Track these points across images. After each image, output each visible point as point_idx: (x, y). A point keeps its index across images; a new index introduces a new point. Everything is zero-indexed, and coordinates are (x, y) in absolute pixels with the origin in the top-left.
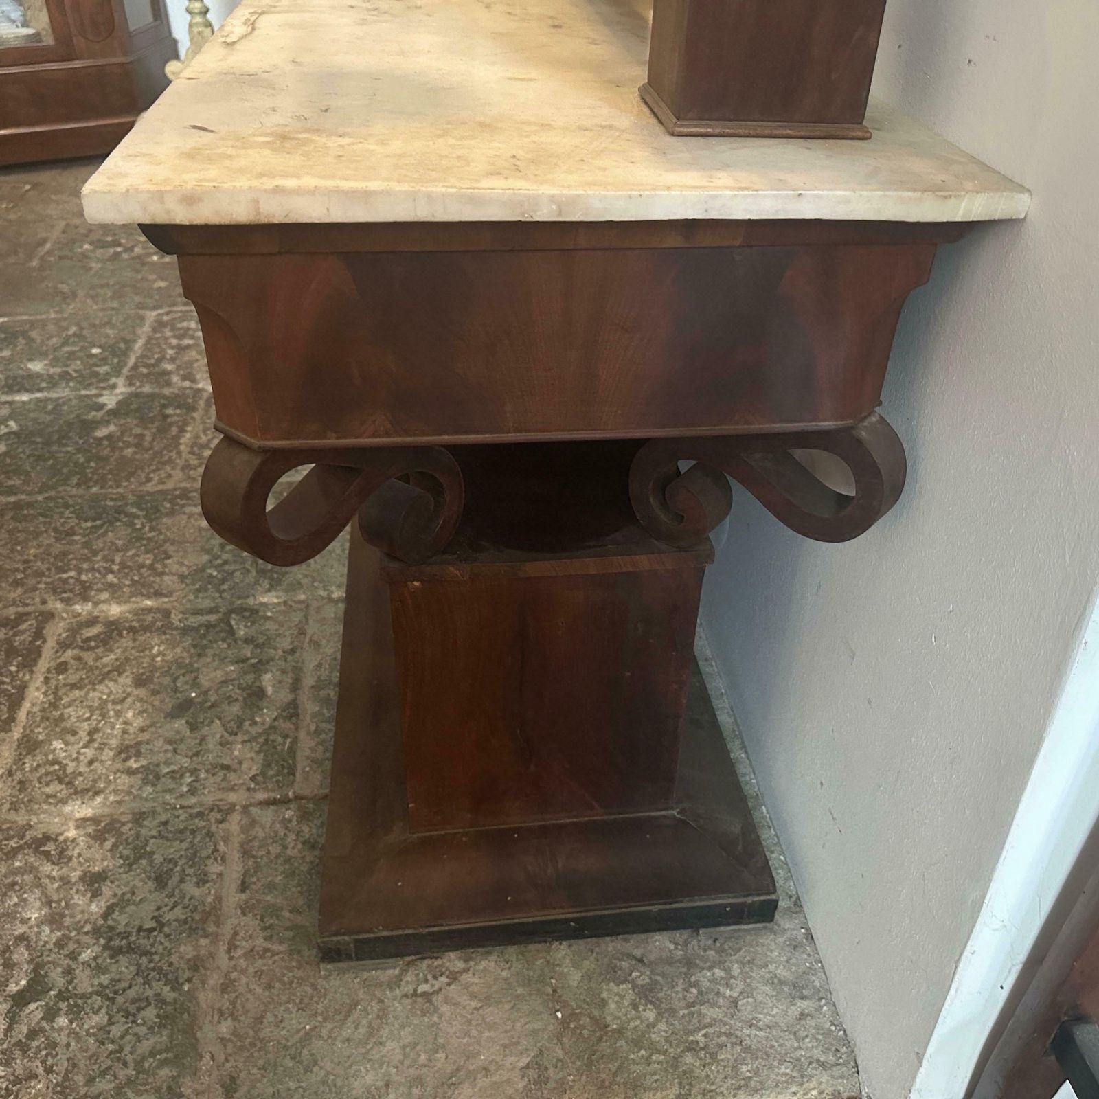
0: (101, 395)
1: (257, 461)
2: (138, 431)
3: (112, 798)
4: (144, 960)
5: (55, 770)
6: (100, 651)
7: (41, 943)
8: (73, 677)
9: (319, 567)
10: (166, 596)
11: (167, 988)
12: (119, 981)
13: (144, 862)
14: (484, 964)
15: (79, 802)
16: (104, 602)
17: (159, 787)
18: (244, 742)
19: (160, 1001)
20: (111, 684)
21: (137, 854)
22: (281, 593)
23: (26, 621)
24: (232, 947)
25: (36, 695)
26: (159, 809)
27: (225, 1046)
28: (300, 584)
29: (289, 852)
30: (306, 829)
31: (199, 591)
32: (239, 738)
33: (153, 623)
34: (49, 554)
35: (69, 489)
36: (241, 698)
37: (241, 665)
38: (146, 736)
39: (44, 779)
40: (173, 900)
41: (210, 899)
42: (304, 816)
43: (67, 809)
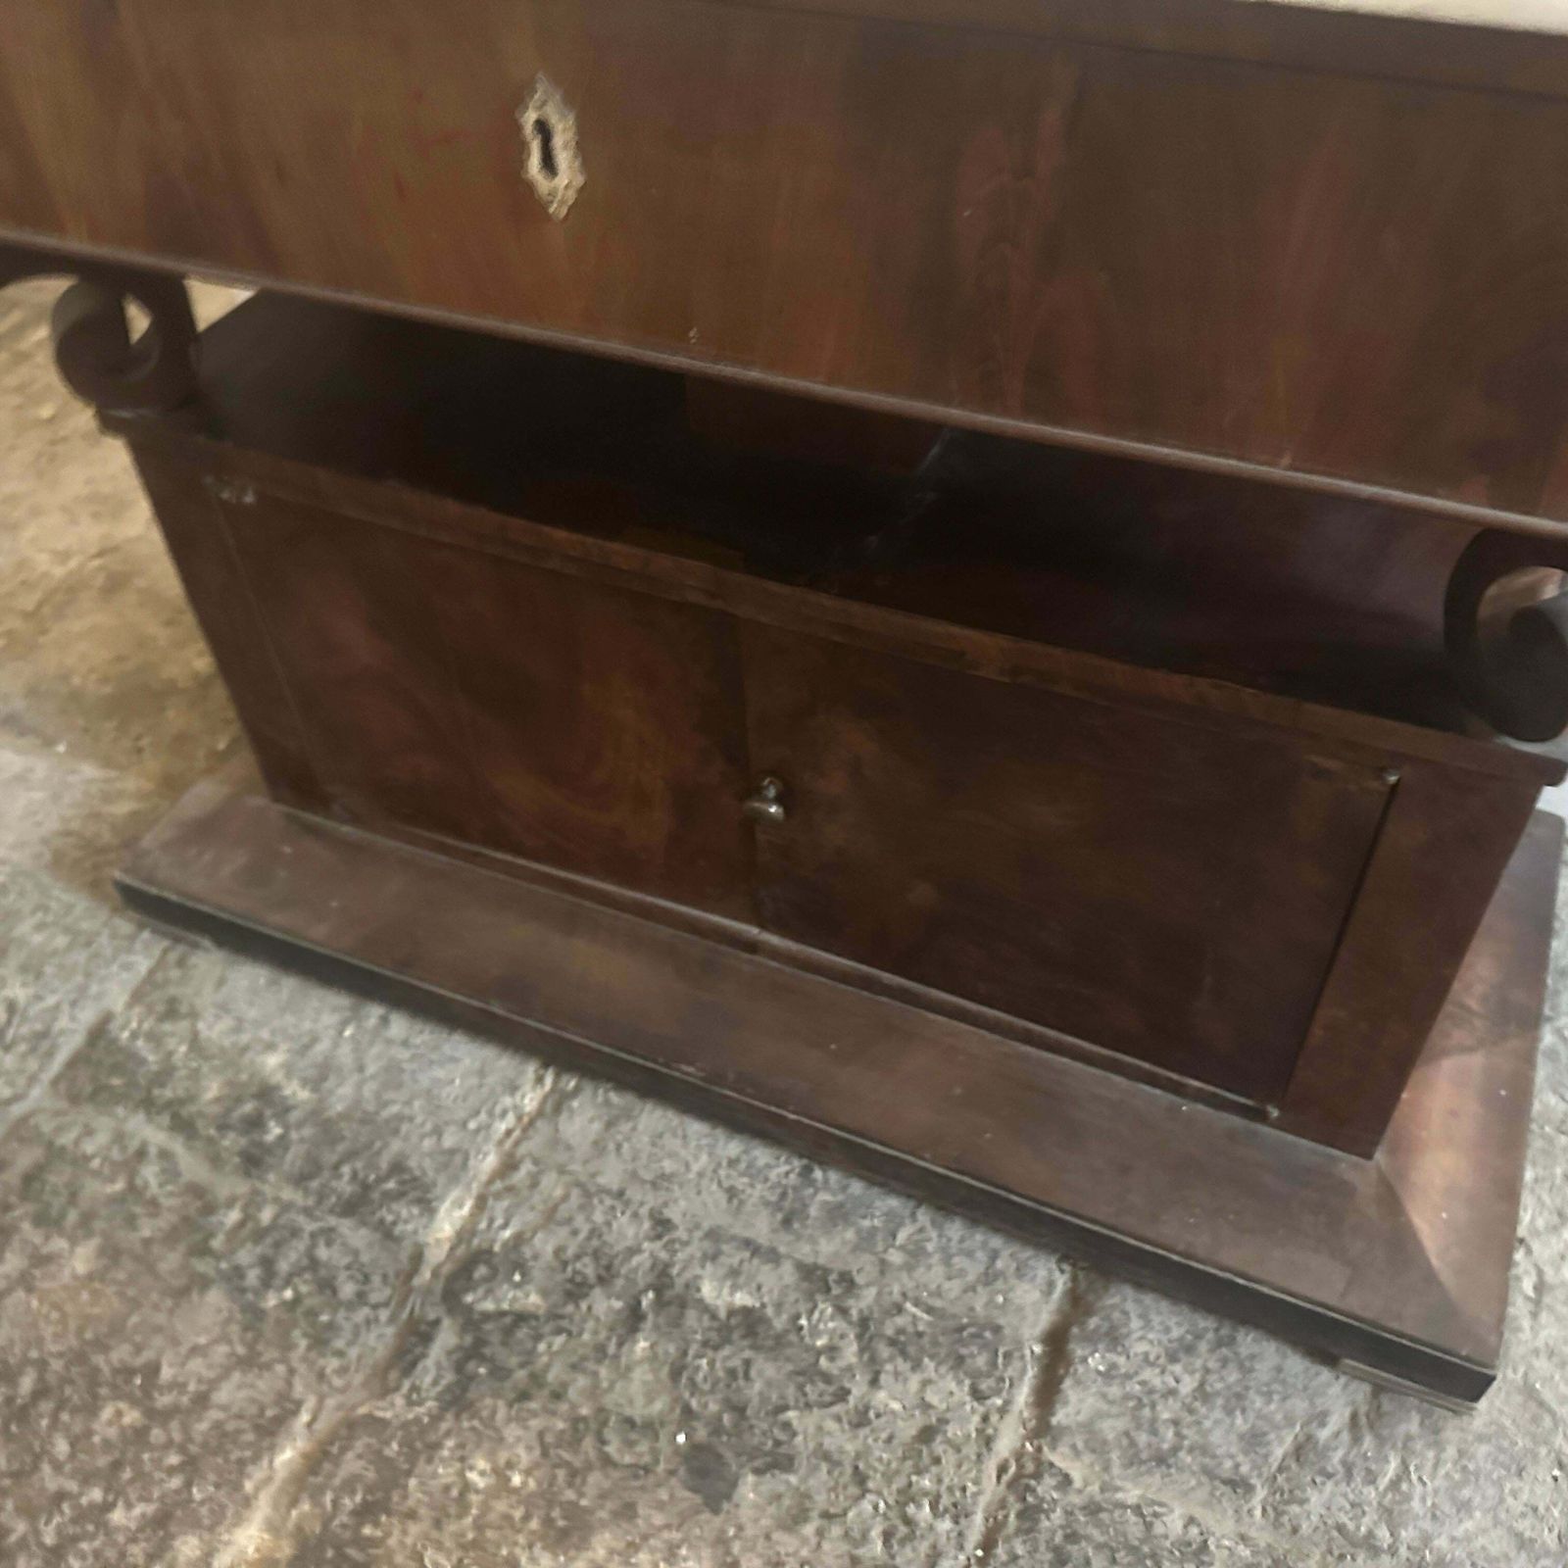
10: (295, 1412)
16: (206, 1554)
18: (874, 1382)
22: (455, 1194)
28: (452, 1152)
29: (1185, 1388)
30: (1141, 1348)
31: (320, 1343)
32: (858, 1388)
33: (376, 1461)
36: (747, 1354)
37: (645, 1326)
42: (1110, 1341)
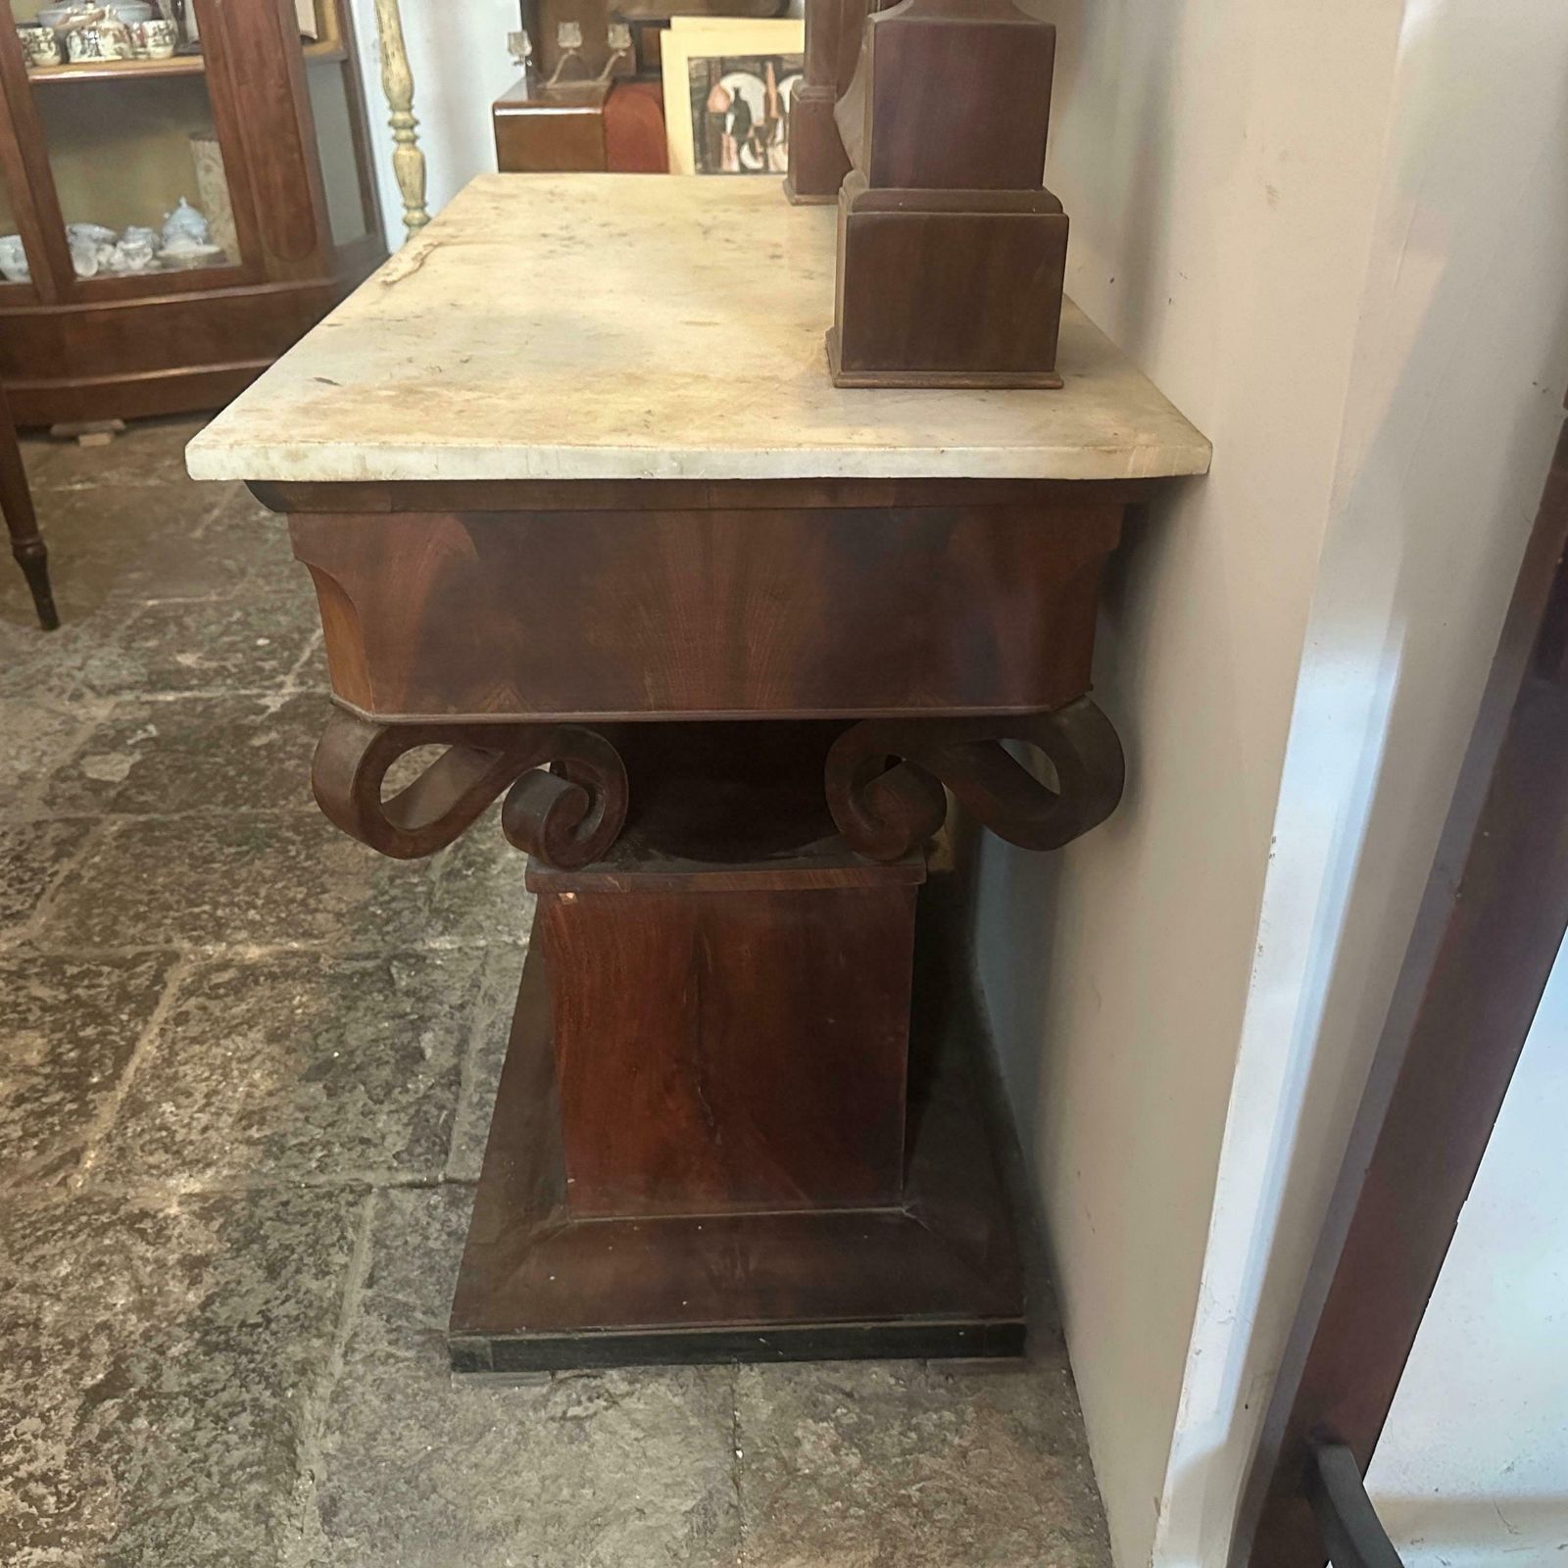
0: (264, 696)
1: (371, 736)
2: (304, 739)
3: (225, 1172)
4: (244, 1360)
5: (162, 1137)
6: (229, 1000)
7: (125, 1333)
8: (194, 1030)
9: (506, 907)
10: (316, 937)
11: (268, 1393)
12: (212, 1381)
13: (255, 1247)
14: (653, 1387)
15: (186, 1175)
16: (240, 942)
17: (283, 1162)
18: (390, 1112)
19: (257, 1406)
20: (239, 1039)
21: (249, 1237)
22: (456, 938)
23: (146, 961)
24: (349, 1350)
25: (148, 1048)
26: (280, 1187)
27: (329, 1464)
28: (481, 927)
29: (431, 1244)
30: (454, 1218)
31: (357, 932)
32: (386, 1107)
33: (297, 969)
34: (180, 885)
35: (212, 807)
36: (393, 1061)
37: (397, 1021)
38: (274, 1101)
39: (146, 1148)
40: (285, 1293)
41: (330, 1294)
42: (454, 1203)
43: (171, 1182)
